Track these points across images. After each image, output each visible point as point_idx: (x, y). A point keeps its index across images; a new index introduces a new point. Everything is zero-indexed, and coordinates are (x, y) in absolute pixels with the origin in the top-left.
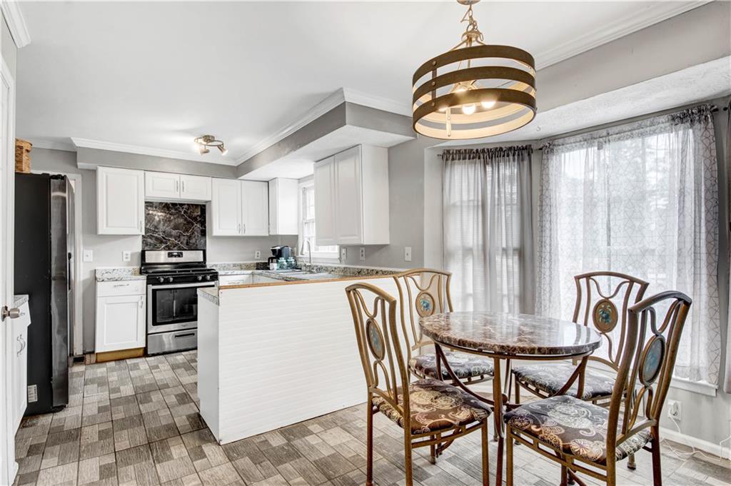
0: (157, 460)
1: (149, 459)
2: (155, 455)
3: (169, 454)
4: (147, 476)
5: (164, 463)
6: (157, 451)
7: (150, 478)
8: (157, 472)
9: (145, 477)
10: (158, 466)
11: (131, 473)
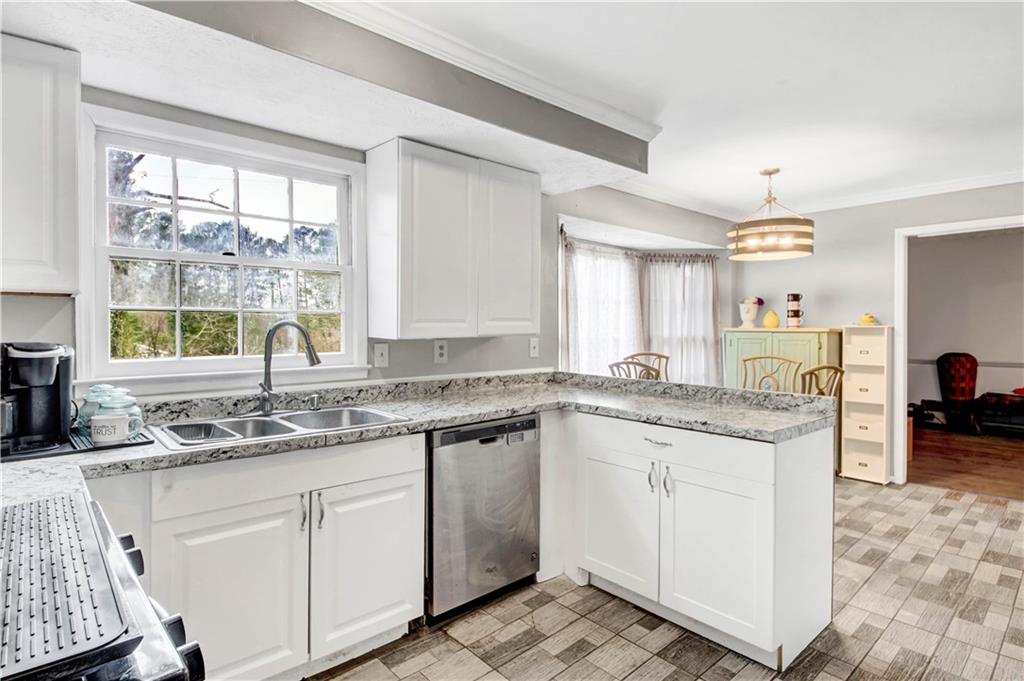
0: (924, 661)
1: (934, 669)
2: (921, 669)
3: (901, 657)
4: (952, 653)
5: (919, 651)
6: (914, 670)
7: (950, 648)
8: (936, 649)
9: (956, 653)
10: (929, 655)
11: (970, 669)
